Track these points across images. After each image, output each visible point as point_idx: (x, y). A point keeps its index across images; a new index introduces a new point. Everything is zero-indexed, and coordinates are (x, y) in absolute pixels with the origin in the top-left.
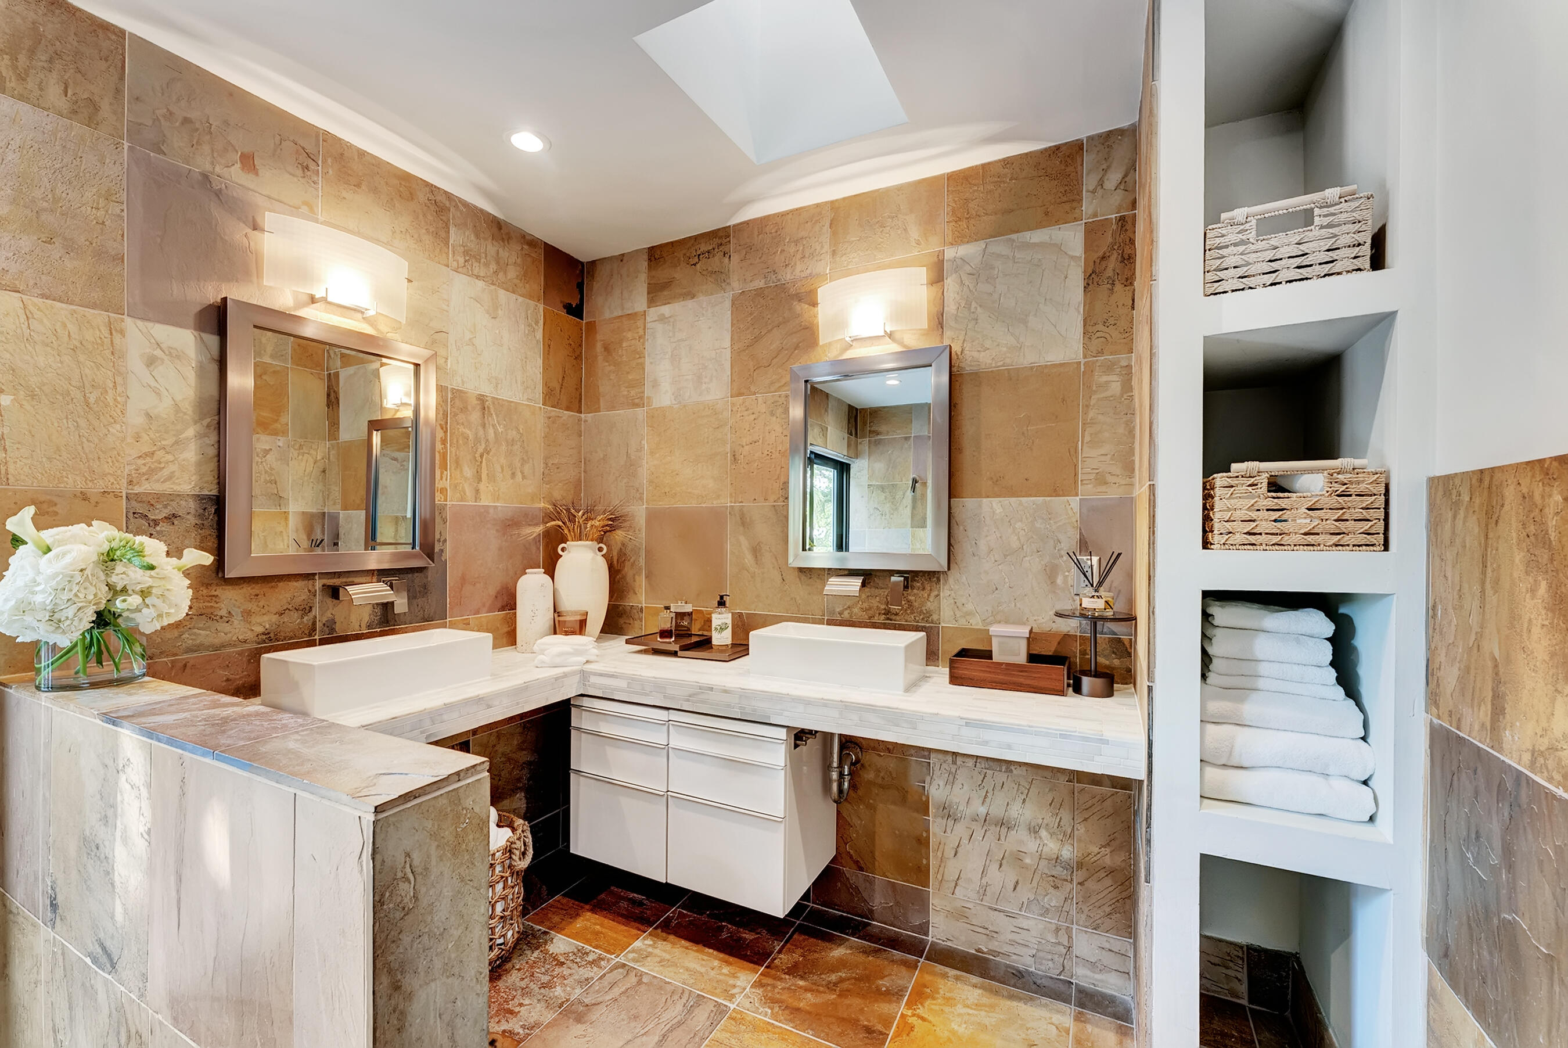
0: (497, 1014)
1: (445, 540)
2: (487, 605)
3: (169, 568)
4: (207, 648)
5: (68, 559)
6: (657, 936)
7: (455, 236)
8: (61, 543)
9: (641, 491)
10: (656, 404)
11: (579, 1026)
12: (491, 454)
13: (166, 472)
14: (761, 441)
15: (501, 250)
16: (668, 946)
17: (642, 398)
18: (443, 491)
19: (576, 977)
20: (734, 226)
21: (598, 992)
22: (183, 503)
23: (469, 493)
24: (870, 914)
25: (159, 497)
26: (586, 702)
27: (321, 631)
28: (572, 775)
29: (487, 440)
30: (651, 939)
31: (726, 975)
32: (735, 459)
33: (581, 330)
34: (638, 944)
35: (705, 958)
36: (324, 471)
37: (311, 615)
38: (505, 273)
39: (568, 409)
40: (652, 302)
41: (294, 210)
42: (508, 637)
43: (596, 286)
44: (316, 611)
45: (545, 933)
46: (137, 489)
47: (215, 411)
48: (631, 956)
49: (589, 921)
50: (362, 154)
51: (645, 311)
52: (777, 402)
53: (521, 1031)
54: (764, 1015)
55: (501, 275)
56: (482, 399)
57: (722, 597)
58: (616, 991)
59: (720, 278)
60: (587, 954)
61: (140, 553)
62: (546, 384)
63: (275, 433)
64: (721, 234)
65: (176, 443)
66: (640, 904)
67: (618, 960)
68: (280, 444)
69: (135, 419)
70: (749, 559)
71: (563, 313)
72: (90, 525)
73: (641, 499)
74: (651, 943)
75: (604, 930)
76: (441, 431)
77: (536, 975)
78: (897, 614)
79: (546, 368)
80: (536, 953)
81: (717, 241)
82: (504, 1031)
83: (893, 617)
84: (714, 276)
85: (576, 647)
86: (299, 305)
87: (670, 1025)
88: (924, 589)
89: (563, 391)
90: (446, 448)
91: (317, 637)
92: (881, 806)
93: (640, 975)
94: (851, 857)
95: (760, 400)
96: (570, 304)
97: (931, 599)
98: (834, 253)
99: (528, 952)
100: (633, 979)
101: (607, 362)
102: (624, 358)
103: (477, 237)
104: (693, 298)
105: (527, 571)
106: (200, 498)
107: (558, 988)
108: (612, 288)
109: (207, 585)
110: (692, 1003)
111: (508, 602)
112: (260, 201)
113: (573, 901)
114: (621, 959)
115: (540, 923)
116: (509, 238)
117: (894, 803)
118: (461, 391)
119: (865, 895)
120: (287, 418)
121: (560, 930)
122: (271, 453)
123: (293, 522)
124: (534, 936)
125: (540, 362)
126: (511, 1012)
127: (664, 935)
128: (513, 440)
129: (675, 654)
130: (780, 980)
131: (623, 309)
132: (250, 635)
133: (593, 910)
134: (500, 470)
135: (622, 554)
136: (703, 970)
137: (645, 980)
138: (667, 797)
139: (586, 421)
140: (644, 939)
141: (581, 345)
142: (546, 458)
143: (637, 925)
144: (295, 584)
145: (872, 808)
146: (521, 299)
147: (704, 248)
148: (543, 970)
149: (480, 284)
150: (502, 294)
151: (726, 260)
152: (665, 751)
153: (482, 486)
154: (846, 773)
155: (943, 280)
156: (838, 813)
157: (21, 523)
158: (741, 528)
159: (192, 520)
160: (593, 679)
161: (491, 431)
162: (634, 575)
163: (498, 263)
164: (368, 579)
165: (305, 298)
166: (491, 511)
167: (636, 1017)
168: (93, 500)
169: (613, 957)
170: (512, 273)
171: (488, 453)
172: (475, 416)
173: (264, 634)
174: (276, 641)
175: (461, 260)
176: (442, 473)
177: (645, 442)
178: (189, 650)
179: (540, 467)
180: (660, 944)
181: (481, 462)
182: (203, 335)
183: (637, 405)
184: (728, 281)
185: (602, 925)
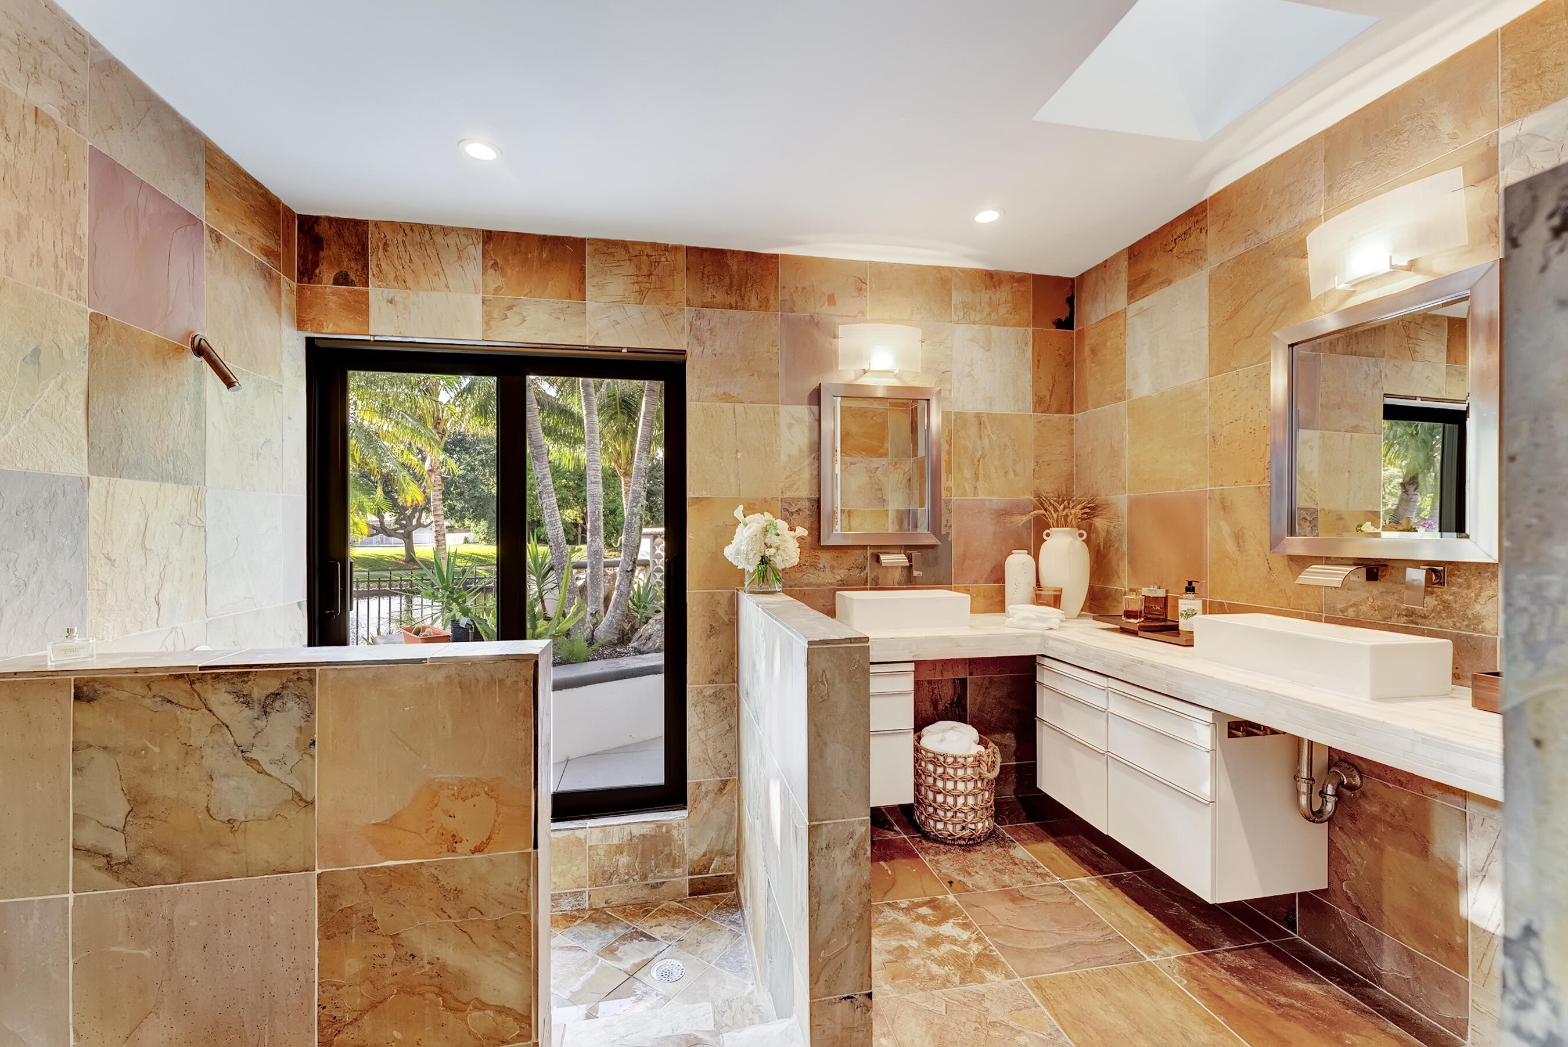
0: (959, 870)
1: (951, 526)
2: (985, 576)
3: (788, 536)
4: (814, 585)
5: (751, 530)
6: (1104, 883)
7: (956, 298)
8: (751, 522)
9: (1123, 480)
10: (1136, 396)
11: (1011, 904)
12: (987, 458)
13: (796, 486)
14: (1242, 419)
15: (993, 297)
16: (1110, 893)
17: (1123, 392)
18: (948, 489)
19: (1023, 877)
20: (1211, 198)
21: (1034, 892)
22: (803, 503)
23: (969, 488)
24: (1377, 978)
25: (793, 499)
26: (1047, 662)
27: (871, 583)
28: (1038, 722)
29: (983, 448)
30: (1097, 883)
31: (1157, 938)
32: (1214, 440)
33: (1072, 339)
34: (1082, 880)
35: (1142, 917)
36: (909, 480)
37: (865, 572)
38: (997, 312)
39: (1058, 411)
40: (1131, 298)
41: (854, 319)
42: (998, 604)
43: (1084, 295)
44: (868, 569)
45: (1012, 841)
46: (785, 496)
47: (817, 450)
48: (1073, 885)
49: (1049, 848)
50: (892, 265)
51: (1125, 309)
52: (1260, 373)
53: (971, 886)
54: (1179, 982)
55: (994, 315)
56: (978, 417)
57: (1190, 583)
58: (1048, 899)
59: (1196, 257)
60: (1038, 867)
61: (775, 528)
62: (1035, 394)
63: (881, 456)
64: (1197, 211)
65: (800, 469)
66: (1100, 856)
67: (1061, 882)
68: (884, 463)
69: (784, 458)
70: (1230, 546)
71: (1053, 330)
72: (762, 514)
73: (1124, 488)
74: (1096, 885)
75: (1058, 859)
76: (947, 445)
77: (994, 861)
78: (1425, 617)
79: (1035, 381)
80: (1000, 850)
81: (1193, 219)
82: (960, 881)
83: (1419, 620)
84: (1190, 256)
85: (1039, 614)
86: (857, 378)
87: (1083, 940)
88: (1469, 587)
89: (1053, 397)
90: (950, 457)
91: (868, 587)
92: (1390, 849)
93: (1074, 900)
94: (1349, 899)
95: (1241, 374)
96: (1060, 320)
97: (1482, 600)
98: (1330, 189)
99: (995, 847)
100: (1067, 899)
101: (1094, 363)
102: (1108, 357)
103: (974, 291)
104: (1169, 284)
105: (1013, 551)
106: (809, 499)
107: (1007, 877)
108: (1097, 295)
109: (814, 549)
110: (1111, 938)
111: (998, 576)
112: (838, 320)
113: (1042, 831)
114: (1064, 883)
115: (1012, 834)
116: (1000, 282)
117: (1411, 851)
118: (962, 413)
119: (1370, 952)
120: (888, 445)
121: (1024, 844)
122: (879, 469)
123: (892, 516)
124: (1003, 839)
125: (1030, 376)
126: (969, 874)
127: (1111, 885)
128: (1005, 445)
129: (1134, 633)
130: (1213, 968)
131: (1106, 311)
132: (834, 581)
133: (1055, 843)
134: (994, 471)
135: (1108, 543)
136: (1134, 924)
137: (1077, 904)
138: (1106, 756)
139: (1077, 420)
140: (1091, 879)
141: (1072, 353)
142: (1037, 456)
143: (1089, 868)
144: (856, 551)
145: (1379, 849)
146: (1011, 329)
147: (1180, 231)
148: (1001, 861)
149: (976, 327)
150: (995, 329)
151: (1203, 235)
152: (1105, 714)
153: (979, 484)
154: (1329, 792)
155: (1497, 172)
156: (1330, 841)
157: (738, 513)
158: (1222, 513)
159: (807, 512)
160: (1051, 643)
161: (986, 441)
162: (1118, 560)
163: (990, 306)
164: (898, 551)
165: (862, 372)
166: (987, 503)
167: (1056, 921)
168: (769, 502)
169: (1058, 878)
170: (1003, 310)
171: (984, 458)
172: (973, 430)
173: (840, 580)
174: (847, 585)
175: (961, 314)
176: (948, 477)
177: (1126, 433)
178: (807, 585)
179: (1032, 465)
180: (1103, 888)
181: (978, 466)
182: (812, 407)
183: (1120, 399)
184: (1205, 257)
185: (1058, 855)
